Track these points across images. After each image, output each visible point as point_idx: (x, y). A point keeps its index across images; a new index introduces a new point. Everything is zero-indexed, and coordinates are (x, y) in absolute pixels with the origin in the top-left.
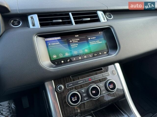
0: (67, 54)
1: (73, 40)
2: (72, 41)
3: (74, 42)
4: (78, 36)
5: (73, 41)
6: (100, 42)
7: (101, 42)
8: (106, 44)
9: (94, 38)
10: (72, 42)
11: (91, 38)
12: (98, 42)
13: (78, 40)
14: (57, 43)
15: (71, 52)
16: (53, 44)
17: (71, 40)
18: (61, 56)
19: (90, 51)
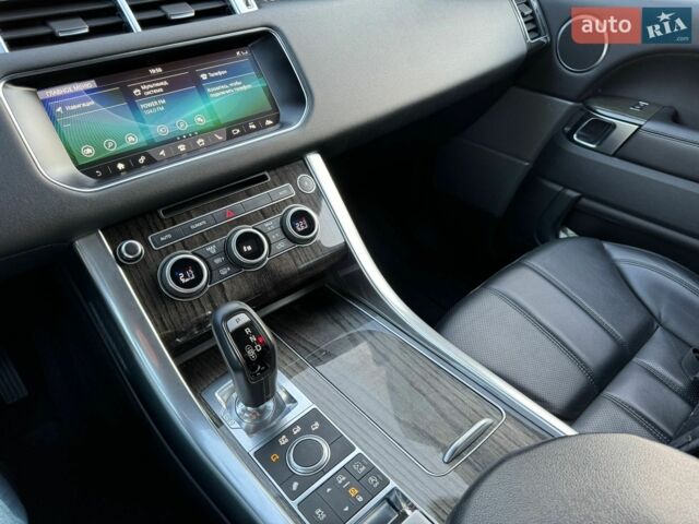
0: (131, 139)
1: (144, 87)
2: (142, 91)
3: (149, 93)
4: (159, 70)
5: (146, 90)
6: (245, 88)
7: (249, 86)
8: (267, 90)
9: (220, 73)
10: (142, 96)
11: (212, 75)
12: (238, 86)
13: (162, 84)
14: (88, 104)
15: (143, 129)
16: (74, 107)
17: (139, 87)
18: (112, 147)
19: (215, 119)
